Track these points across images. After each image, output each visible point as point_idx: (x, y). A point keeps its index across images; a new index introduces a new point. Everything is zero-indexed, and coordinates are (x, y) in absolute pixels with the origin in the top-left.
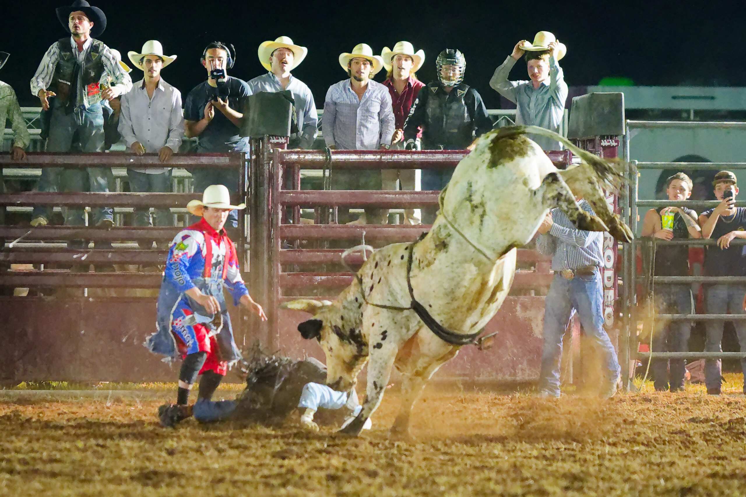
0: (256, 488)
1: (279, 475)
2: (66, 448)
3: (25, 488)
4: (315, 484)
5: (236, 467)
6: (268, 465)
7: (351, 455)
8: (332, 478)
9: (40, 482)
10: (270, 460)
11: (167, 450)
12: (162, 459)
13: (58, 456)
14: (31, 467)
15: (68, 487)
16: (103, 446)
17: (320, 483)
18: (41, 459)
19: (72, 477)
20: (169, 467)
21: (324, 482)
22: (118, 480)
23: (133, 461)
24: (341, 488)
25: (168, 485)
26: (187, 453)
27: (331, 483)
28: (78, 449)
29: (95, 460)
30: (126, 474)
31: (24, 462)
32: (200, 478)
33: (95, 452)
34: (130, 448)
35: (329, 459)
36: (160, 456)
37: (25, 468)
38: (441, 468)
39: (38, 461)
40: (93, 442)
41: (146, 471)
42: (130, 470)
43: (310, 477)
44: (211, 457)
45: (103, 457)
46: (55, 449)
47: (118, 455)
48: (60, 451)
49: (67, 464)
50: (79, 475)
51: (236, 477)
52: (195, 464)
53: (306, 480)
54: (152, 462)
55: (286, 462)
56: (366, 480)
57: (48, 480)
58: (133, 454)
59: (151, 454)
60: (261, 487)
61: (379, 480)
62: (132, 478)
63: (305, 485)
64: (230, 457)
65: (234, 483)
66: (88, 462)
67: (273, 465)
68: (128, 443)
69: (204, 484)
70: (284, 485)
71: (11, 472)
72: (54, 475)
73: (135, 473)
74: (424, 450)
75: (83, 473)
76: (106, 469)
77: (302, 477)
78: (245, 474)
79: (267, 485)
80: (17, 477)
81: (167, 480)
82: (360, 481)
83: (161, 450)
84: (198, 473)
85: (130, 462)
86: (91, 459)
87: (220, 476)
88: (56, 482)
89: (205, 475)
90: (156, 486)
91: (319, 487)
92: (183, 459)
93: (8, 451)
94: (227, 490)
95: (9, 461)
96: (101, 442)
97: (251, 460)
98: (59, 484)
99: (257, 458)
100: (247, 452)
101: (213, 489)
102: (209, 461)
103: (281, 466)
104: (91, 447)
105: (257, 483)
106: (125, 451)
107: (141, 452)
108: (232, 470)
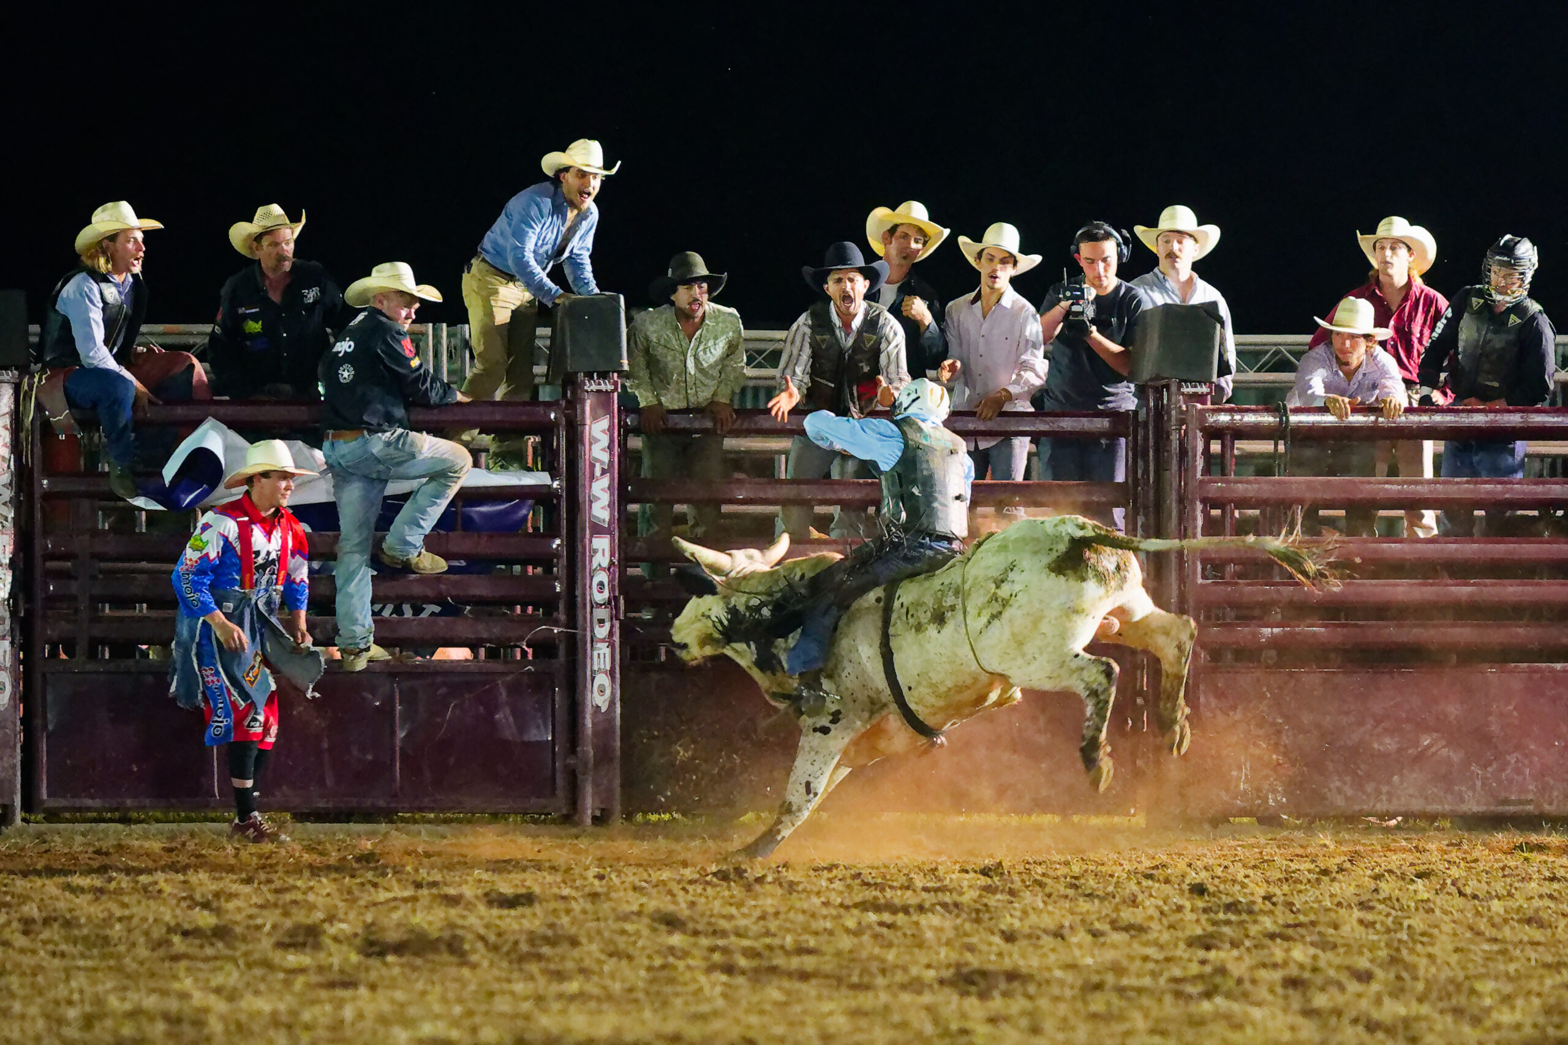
0: (1160, 1000)
1: (1200, 977)
2: (825, 929)
3: (755, 999)
4: (1263, 993)
5: (1125, 963)
6: (1181, 958)
7: (1328, 942)
8: (1292, 983)
9: (780, 988)
10: (1185, 951)
11: (1003, 932)
12: (994, 949)
13: (812, 943)
14: (765, 963)
15: (831, 998)
16: (889, 926)
17: (1272, 991)
18: (782, 947)
19: (838, 980)
20: (1007, 964)
21: (1279, 990)
22: (916, 986)
23: (943, 952)
24: (1309, 1001)
25: (1005, 994)
26: (1038, 938)
27: (1291, 992)
28: (848, 931)
29: (877, 951)
30: (931, 973)
31: (751, 953)
32: (1062, 983)
33: (876, 936)
34: (939, 930)
35: (1288, 950)
36: (990, 944)
37: (754, 963)
38: (1484, 966)
39: (779, 952)
40: (872, 917)
41: (965, 970)
42: (937, 969)
43: (1254, 982)
44: (1080, 946)
45: (890, 945)
46: (806, 929)
47: (920, 943)
48: (816, 933)
49: (828, 958)
50: (849, 976)
51: (1125, 981)
52: (1052, 957)
53: (1247, 985)
54: (977, 954)
55: (1212, 955)
56: (1353, 987)
57: (797, 985)
58: (944, 940)
59: (974, 940)
60: (1168, 999)
61: (1375, 987)
62: (942, 982)
63: (1245, 995)
64: (1114, 946)
65: (1121, 991)
66: (864, 954)
67: (1190, 960)
68: (935, 920)
69: (1068, 993)
70: (1208, 995)
71: (729, 969)
72: (804, 976)
73: (947, 974)
74: (1455, 934)
75: (857, 972)
76: (897, 967)
77: (1240, 981)
78: (1139, 976)
79: (1178, 995)
80: (740, 980)
81: (1003, 985)
82: (1342, 988)
83: (993, 933)
84: (1058, 973)
85: (938, 954)
86: (868, 946)
87: (1095, 979)
88: (809, 989)
89: (1069, 977)
90: (983, 996)
91: (1269, 998)
92: (1031, 949)
93: (724, 934)
94: (1108, 1003)
95: (725, 951)
96: (886, 917)
97: (1151, 951)
98: (813, 993)
99: (1161, 947)
100: (1145, 937)
101: (1085, 1002)
102: (1077, 953)
103: (1203, 962)
104: (870, 927)
105: (1163, 992)
106: (929, 935)
107: (958, 935)
108: (1118, 969)
